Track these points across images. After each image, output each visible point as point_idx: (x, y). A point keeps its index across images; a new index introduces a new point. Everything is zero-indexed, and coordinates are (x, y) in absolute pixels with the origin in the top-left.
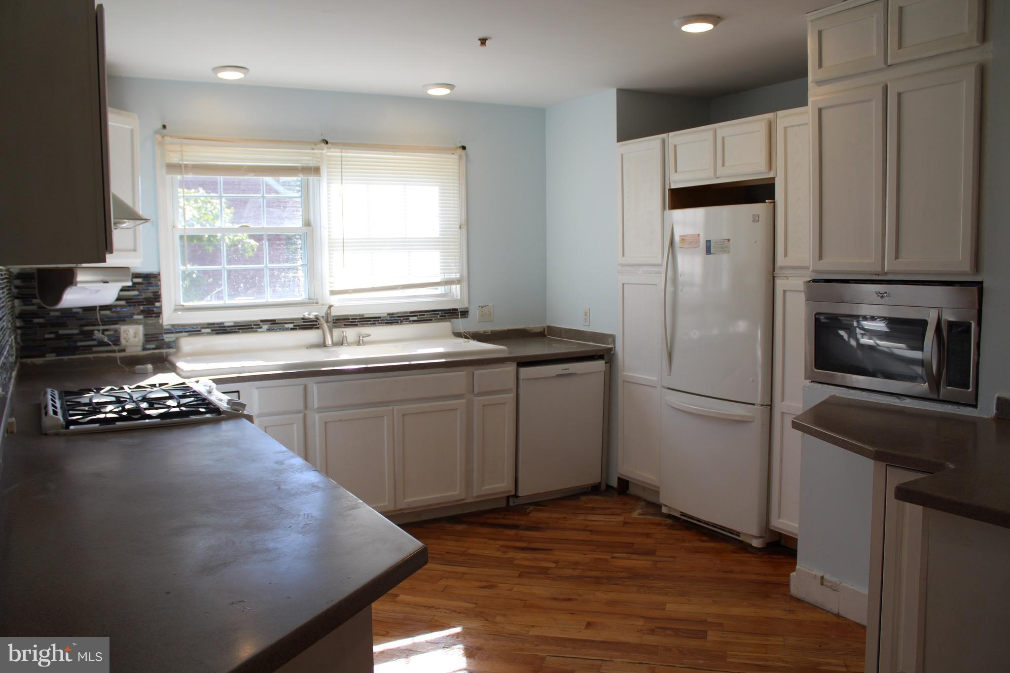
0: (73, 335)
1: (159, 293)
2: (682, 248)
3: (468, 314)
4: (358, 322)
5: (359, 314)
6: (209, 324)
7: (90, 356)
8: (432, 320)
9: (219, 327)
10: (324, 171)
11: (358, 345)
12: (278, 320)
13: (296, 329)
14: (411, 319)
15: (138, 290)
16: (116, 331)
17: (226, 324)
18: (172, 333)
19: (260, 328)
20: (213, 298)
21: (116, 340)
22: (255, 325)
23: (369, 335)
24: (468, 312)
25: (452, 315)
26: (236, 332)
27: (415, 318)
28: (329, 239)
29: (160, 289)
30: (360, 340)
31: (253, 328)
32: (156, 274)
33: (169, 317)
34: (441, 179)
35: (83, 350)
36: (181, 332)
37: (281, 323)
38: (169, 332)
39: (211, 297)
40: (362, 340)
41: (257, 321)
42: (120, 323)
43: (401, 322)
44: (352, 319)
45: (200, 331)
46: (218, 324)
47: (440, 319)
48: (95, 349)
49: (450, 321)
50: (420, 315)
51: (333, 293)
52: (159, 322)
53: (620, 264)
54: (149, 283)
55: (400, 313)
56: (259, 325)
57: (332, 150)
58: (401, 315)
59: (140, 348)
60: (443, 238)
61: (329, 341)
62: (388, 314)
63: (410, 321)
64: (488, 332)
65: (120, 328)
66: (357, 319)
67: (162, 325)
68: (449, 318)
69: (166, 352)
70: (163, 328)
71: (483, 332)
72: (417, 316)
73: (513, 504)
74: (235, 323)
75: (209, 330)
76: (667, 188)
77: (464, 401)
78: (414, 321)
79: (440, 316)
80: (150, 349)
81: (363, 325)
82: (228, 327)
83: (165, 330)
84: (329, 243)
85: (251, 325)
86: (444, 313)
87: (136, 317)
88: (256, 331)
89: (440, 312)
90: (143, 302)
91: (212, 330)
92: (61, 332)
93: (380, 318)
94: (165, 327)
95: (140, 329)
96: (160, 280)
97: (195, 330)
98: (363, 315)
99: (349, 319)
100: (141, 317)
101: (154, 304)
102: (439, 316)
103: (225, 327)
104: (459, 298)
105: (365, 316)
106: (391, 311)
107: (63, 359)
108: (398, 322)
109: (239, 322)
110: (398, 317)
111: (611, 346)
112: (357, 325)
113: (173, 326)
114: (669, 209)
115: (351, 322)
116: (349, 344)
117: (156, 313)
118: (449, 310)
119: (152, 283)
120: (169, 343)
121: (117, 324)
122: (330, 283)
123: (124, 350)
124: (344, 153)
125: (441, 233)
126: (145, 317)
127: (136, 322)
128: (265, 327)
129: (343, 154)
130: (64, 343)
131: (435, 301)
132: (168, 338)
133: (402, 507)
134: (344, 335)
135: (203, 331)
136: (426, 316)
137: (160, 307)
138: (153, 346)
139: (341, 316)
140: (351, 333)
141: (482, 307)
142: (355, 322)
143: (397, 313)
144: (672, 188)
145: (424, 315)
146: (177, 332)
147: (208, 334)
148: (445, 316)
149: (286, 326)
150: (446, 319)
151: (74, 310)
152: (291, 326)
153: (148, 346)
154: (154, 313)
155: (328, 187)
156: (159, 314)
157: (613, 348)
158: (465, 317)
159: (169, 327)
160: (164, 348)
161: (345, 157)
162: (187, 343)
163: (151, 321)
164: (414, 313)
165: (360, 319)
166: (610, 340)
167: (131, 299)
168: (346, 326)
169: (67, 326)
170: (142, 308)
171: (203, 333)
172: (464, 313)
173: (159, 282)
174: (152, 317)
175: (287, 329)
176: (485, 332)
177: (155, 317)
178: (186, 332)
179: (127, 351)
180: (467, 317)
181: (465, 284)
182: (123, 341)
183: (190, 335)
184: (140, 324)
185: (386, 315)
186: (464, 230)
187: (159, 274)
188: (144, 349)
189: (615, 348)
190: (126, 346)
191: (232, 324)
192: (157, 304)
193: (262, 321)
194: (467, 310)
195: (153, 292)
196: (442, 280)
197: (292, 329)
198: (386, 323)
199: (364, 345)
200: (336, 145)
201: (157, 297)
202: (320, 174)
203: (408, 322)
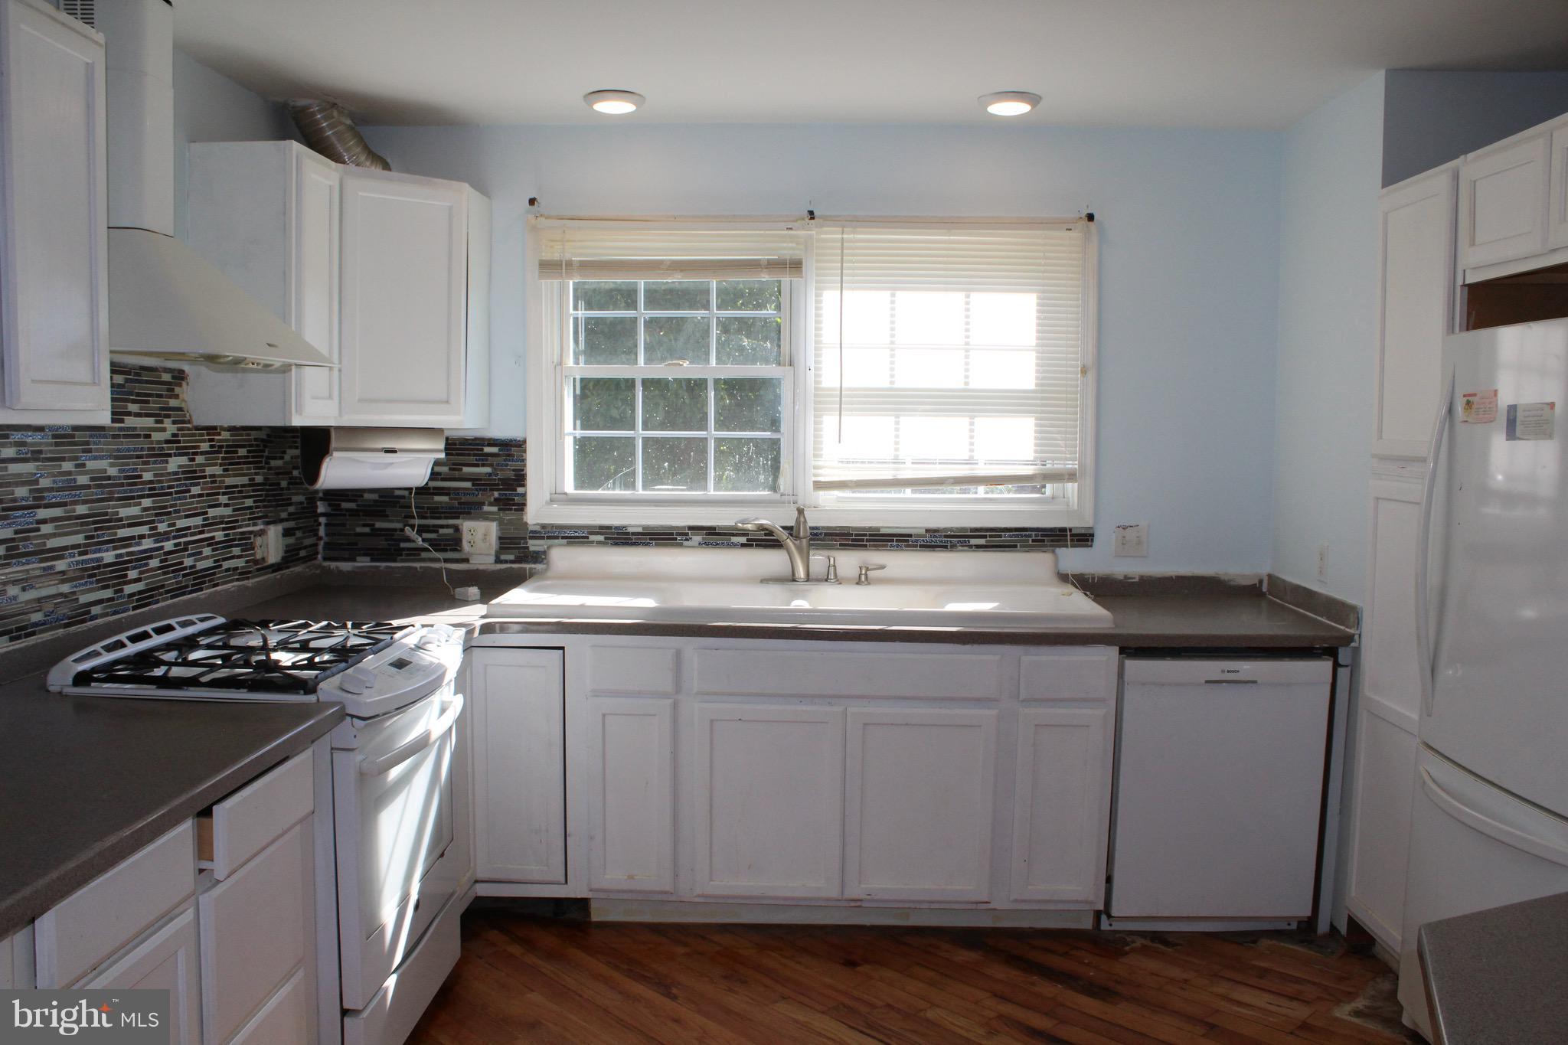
0: (395, 530)
1: (524, 472)
2: (1466, 421)
3: (1092, 540)
4: (867, 540)
5: (870, 527)
6: (602, 527)
7: (417, 565)
8: (1016, 546)
9: (618, 534)
10: (810, 267)
11: (857, 584)
12: (720, 528)
13: (751, 545)
14: (974, 541)
15: (491, 465)
16: (457, 529)
17: (630, 530)
18: (542, 538)
19: (687, 540)
20: (618, 483)
21: (454, 543)
22: (678, 534)
23: (882, 567)
24: (1092, 535)
25: (1058, 541)
26: (647, 544)
27: (982, 542)
28: (816, 389)
29: (525, 465)
30: (861, 574)
31: (676, 539)
32: (519, 441)
33: (537, 511)
34: (1043, 279)
35: (407, 555)
36: (557, 538)
37: (725, 534)
38: (536, 535)
39: (614, 483)
40: (866, 575)
41: (684, 527)
42: (461, 516)
43: (951, 547)
44: (856, 535)
45: (587, 538)
46: (617, 528)
47: (1030, 546)
48: (424, 555)
49: (1053, 552)
50: (991, 536)
51: (819, 486)
52: (522, 519)
53: (1374, 456)
54: (509, 455)
55: (951, 529)
56: (687, 534)
57: (825, 229)
58: (952, 533)
59: (492, 559)
60: (1042, 392)
61: (801, 573)
62: (927, 531)
63: (971, 547)
64: (1134, 578)
65: (462, 525)
66: (865, 535)
67: (526, 524)
68: (1051, 546)
69: (530, 569)
70: (527, 529)
71: (1122, 578)
72: (984, 537)
73: (1109, 928)
74: (644, 528)
75: (601, 538)
76: (1460, 282)
77: (994, 712)
78: (978, 547)
79: (1033, 541)
80: (506, 562)
81: (877, 547)
82: (634, 534)
83: (532, 532)
84: (816, 396)
85: (672, 534)
86: (1042, 536)
87: (486, 508)
88: (681, 545)
89: (1034, 533)
90: (498, 485)
91: (606, 538)
92: (379, 525)
93: (910, 536)
94: (531, 528)
95: (493, 528)
96: (525, 451)
97: (577, 536)
98: (878, 529)
99: (851, 535)
100: (494, 509)
101: (516, 491)
102: (1030, 539)
103: (628, 534)
104: (1076, 507)
105: (883, 531)
106: (933, 524)
107: (379, 567)
108: (946, 547)
109: (653, 528)
110: (946, 536)
111: (1352, 631)
112: (866, 546)
113: (544, 526)
114: (1460, 331)
115: (853, 540)
116: (839, 581)
117: (518, 504)
118: (1052, 530)
119: (513, 456)
120: (537, 553)
121: (458, 518)
122: (815, 468)
123: (467, 561)
124: (848, 233)
125: (1039, 381)
126: (499, 509)
127: (486, 517)
128: (697, 539)
129: (845, 236)
130: (382, 543)
131: (1023, 511)
132: (534, 545)
133: (856, 897)
134: (832, 562)
135: (592, 538)
136: (1006, 537)
137: (524, 495)
138: (512, 557)
139: (836, 528)
140: (848, 561)
141: (1125, 528)
142: (863, 540)
143: (946, 530)
144: (1469, 281)
145: (1000, 536)
146: (549, 538)
147: (599, 543)
148: (1043, 541)
149: (735, 539)
150: (1046, 546)
151: (397, 493)
152: (743, 540)
153: (503, 557)
154: (514, 505)
155: (817, 295)
156: (521, 507)
157: (1356, 637)
158: (1088, 546)
159: (538, 528)
160: (527, 562)
161: (850, 241)
162: (562, 557)
163: (509, 516)
164: (978, 533)
165: (871, 535)
166: (1352, 618)
167: (480, 480)
168: (845, 546)
169: (387, 516)
170: (496, 494)
171: (592, 542)
172: (1084, 538)
173: (524, 454)
174: (511, 509)
175: (734, 545)
176: (1126, 577)
177: (516, 510)
178: (563, 538)
179: (471, 562)
180: (1091, 546)
181: (1089, 482)
182: (465, 545)
183: (569, 544)
184: (493, 520)
185: (923, 532)
186: (1091, 376)
187: (525, 442)
188: (498, 561)
189: (1360, 635)
190: (471, 554)
191: (640, 530)
192: (520, 490)
193: (691, 528)
194: (1091, 532)
195: (514, 470)
196: (1037, 472)
197: (743, 545)
198: (921, 546)
199: (869, 584)
200: (832, 220)
201: (520, 478)
202: (801, 272)
203: (966, 548)
